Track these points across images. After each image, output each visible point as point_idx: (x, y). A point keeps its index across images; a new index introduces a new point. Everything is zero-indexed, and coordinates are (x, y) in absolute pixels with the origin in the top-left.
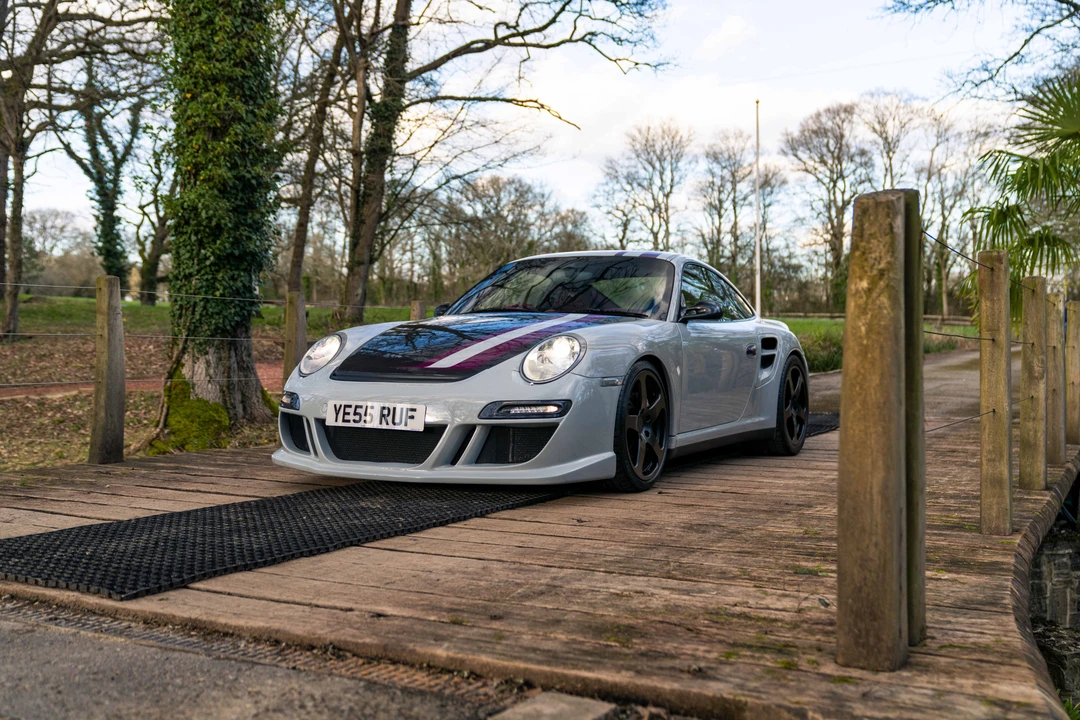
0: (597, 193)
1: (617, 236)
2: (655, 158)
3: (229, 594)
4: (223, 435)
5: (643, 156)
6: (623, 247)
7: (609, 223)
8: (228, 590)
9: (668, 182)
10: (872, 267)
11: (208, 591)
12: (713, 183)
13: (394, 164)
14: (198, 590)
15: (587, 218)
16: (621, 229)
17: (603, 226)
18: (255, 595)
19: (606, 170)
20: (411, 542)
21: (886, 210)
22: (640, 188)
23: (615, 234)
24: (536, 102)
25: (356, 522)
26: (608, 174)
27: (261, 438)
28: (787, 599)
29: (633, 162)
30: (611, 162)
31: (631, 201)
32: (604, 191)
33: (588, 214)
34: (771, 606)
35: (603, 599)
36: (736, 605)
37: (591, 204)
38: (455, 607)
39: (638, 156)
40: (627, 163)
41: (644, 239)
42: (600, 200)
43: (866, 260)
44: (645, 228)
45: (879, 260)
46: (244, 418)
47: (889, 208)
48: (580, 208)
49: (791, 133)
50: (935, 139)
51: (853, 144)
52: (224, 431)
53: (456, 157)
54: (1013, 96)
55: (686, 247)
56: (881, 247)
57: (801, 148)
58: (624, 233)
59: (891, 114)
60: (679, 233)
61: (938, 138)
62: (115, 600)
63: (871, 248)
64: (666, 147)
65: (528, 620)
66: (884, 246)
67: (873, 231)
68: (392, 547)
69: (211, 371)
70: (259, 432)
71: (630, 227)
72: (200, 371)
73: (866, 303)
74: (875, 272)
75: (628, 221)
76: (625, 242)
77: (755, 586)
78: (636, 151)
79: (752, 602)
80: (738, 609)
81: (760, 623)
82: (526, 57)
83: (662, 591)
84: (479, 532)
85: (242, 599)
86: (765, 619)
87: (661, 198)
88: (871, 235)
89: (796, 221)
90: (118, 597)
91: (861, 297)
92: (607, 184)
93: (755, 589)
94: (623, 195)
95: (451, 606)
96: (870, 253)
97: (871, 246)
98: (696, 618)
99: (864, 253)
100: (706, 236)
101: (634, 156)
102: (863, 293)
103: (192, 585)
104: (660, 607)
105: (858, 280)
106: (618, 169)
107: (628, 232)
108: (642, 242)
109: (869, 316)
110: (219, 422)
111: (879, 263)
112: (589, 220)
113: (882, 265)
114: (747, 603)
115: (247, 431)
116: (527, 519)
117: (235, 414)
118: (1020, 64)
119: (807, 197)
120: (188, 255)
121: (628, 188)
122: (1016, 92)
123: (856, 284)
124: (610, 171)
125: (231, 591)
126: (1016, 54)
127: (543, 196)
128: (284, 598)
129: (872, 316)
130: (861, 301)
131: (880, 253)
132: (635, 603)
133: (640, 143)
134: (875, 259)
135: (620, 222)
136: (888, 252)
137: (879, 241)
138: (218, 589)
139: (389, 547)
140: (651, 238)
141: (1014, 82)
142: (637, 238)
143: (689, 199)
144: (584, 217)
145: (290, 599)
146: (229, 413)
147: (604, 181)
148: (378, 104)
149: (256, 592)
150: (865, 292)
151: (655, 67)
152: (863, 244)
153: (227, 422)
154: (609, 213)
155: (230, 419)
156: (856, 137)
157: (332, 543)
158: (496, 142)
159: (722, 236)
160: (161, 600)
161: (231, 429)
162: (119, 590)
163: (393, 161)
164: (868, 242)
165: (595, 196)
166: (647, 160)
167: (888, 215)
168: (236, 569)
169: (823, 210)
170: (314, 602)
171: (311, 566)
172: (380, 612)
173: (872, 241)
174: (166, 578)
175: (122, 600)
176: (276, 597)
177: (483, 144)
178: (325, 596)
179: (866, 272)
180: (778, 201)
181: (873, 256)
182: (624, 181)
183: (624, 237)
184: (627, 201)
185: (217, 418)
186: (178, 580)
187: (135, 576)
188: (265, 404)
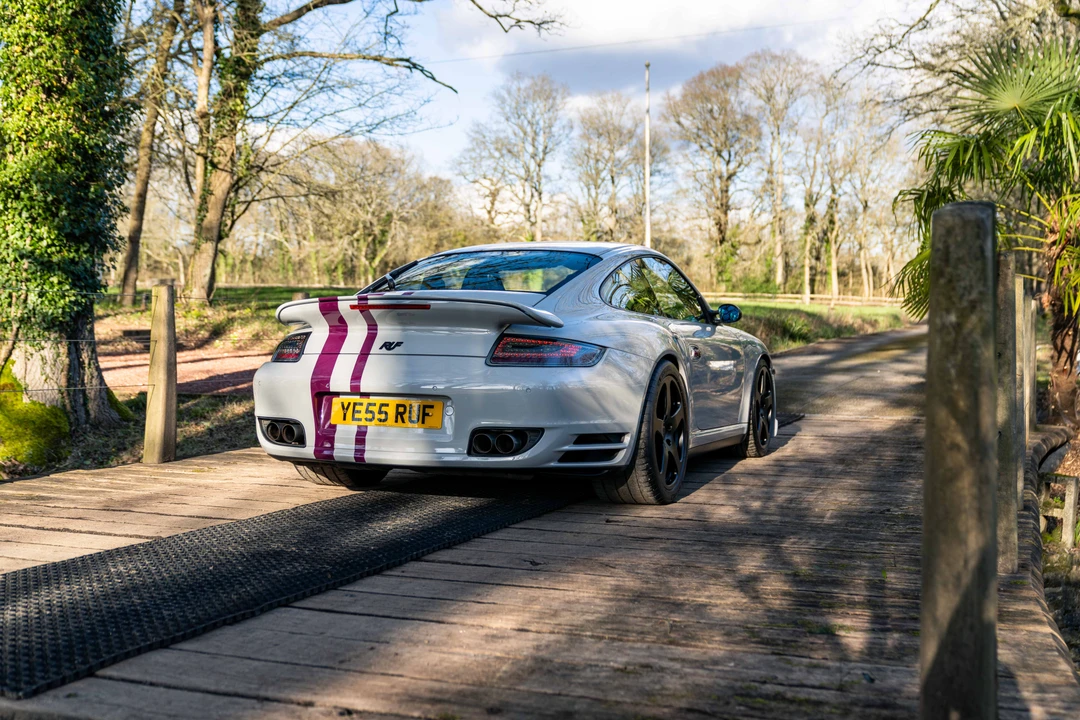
0: (464, 161)
1: (485, 207)
2: (526, 123)
3: (152, 684)
4: (63, 443)
5: (513, 120)
6: (492, 220)
7: (476, 193)
8: (148, 678)
9: (541, 148)
10: (961, 297)
11: (124, 680)
12: (589, 150)
13: (246, 127)
14: (110, 678)
15: (452, 187)
16: (489, 199)
17: (469, 197)
18: (185, 684)
19: (472, 134)
20: (348, 599)
21: (976, 230)
22: (509, 155)
23: (482, 205)
24: (407, 60)
25: (275, 572)
26: (474, 139)
27: (108, 446)
28: (819, 671)
29: (502, 127)
30: (478, 125)
31: (500, 169)
32: (471, 158)
33: (453, 183)
34: (805, 682)
35: (607, 677)
36: (764, 683)
37: (456, 172)
38: (439, 696)
39: (508, 119)
40: (495, 127)
41: (515, 211)
42: (466, 168)
43: (954, 289)
44: (515, 198)
45: (969, 289)
46: (86, 423)
47: (979, 227)
48: (445, 175)
49: (674, 97)
50: (824, 107)
51: (739, 110)
52: (64, 438)
53: (316, 120)
54: (912, 64)
55: (558, 220)
56: (972, 272)
57: (684, 114)
58: (493, 204)
59: (778, 79)
60: (553, 205)
61: (827, 106)
62: (9, 699)
63: (959, 275)
64: (538, 111)
65: (532, 713)
66: (975, 273)
67: (961, 255)
68: (329, 607)
69: (48, 370)
70: (106, 439)
71: (499, 198)
72: (34, 370)
73: (956, 341)
74: (965, 304)
75: (498, 191)
76: (493, 213)
77: (773, 654)
78: (505, 114)
79: (781, 676)
80: (769, 688)
81: (804, 708)
82: (393, 9)
83: (671, 664)
84: (423, 582)
85: (172, 691)
86: (808, 702)
87: (533, 166)
88: (959, 259)
89: (678, 193)
90: (14, 695)
91: (949, 333)
92: (474, 150)
93: (774, 657)
94: (491, 162)
95: (433, 695)
96: (958, 281)
97: (959, 272)
98: (728, 703)
99: (950, 281)
100: (582, 208)
101: (503, 119)
102: (951, 330)
103: (100, 672)
104: (679, 687)
105: (944, 313)
106: (487, 134)
107: (496, 202)
108: (512, 215)
109: (959, 357)
110: (58, 428)
111: (970, 293)
112: (455, 189)
113: (974, 295)
114: (776, 678)
115: (91, 439)
116: (472, 562)
117: (77, 419)
118: (925, 30)
119: (690, 167)
120: (18, 234)
121: (497, 154)
122: (915, 59)
123: (941, 317)
124: (477, 136)
125: (154, 680)
126: (920, 20)
127: (403, 162)
128: (223, 688)
129: (963, 356)
130: (950, 338)
131: (971, 281)
132: (646, 681)
133: (510, 106)
134: (965, 288)
135: (488, 192)
136: (980, 279)
137: (968, 267)
138: (137, 676)
139: (324, 607)
140: (522, 209)
141: (913, 48)
142: (506, 210)
143: (563, 168)
144: (449, 186)
145: (231, 689)
146: (68, 417)
147: (470, 146)
148: (227, 60)
149: (186, 681)
150: (954, 328)
151: (539, 25)
152: (949, 270)
153: (67, 429)
154: (475, 182)
155: (71, 424)
156: (742, 103)
157: (258, 605)
158: (360, 105)
159: (599, 208)
160: (69, 696)
161: (71, 436)
162: (13, 684)
163: (244, 124)
164: (956, 267)
165: (461, 163)
166: (517, 125)
167: (978, 236)
168: (151, 648)
169: (706, 181)
170: (262, 693)
171: (241, 639)
172: (350, 707)
173: (961, 266)
174: (67, 665)
175: (19, 698)
176: (213, 688)
177: (346, 107)
178: (273, 684)
179: (954, 303)
180: (659, 171)
181: (962, 284)
182: (492, 147)
183: (492, 208)
184: (495, 169)
185: (56, 424)
186: (83, 667)
187: (27, 662)
188: (111, 407)
